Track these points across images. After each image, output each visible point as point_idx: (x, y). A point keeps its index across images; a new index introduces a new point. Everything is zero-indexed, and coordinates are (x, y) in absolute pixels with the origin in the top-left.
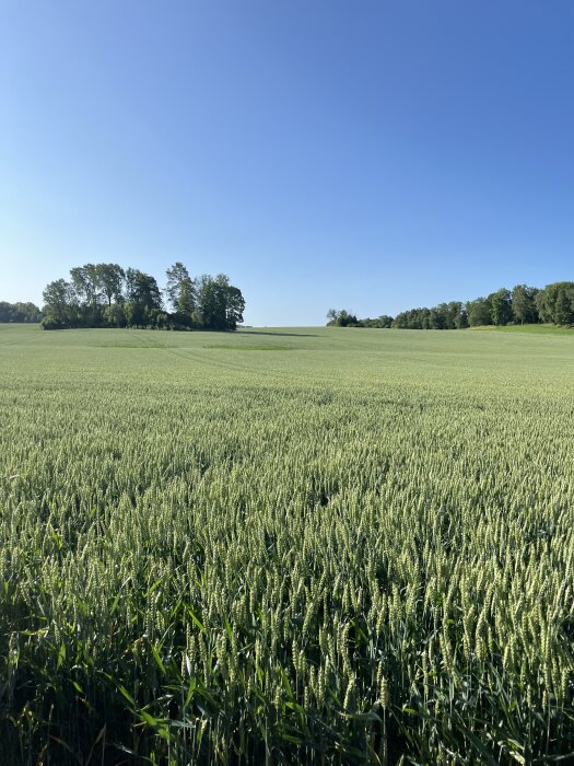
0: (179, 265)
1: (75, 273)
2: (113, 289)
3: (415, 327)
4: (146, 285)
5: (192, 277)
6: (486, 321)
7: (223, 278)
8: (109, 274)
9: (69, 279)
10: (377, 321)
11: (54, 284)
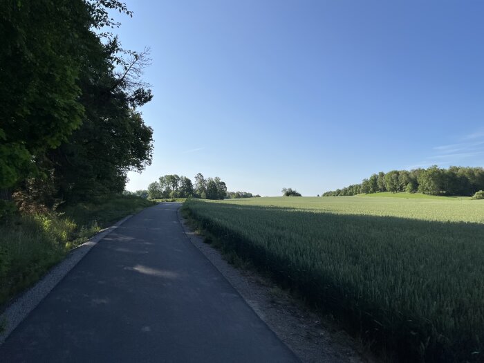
0: (200, 174)
1: (161, 179)
2: (175, 184)
3: (351, 194)
4: (188, 182)
5: (205, 178)
6: (367, 191)
7: (217, 179)
8: (173, 179)
9: (158, 181)
10: (335, 192)
11: (153, 184)
